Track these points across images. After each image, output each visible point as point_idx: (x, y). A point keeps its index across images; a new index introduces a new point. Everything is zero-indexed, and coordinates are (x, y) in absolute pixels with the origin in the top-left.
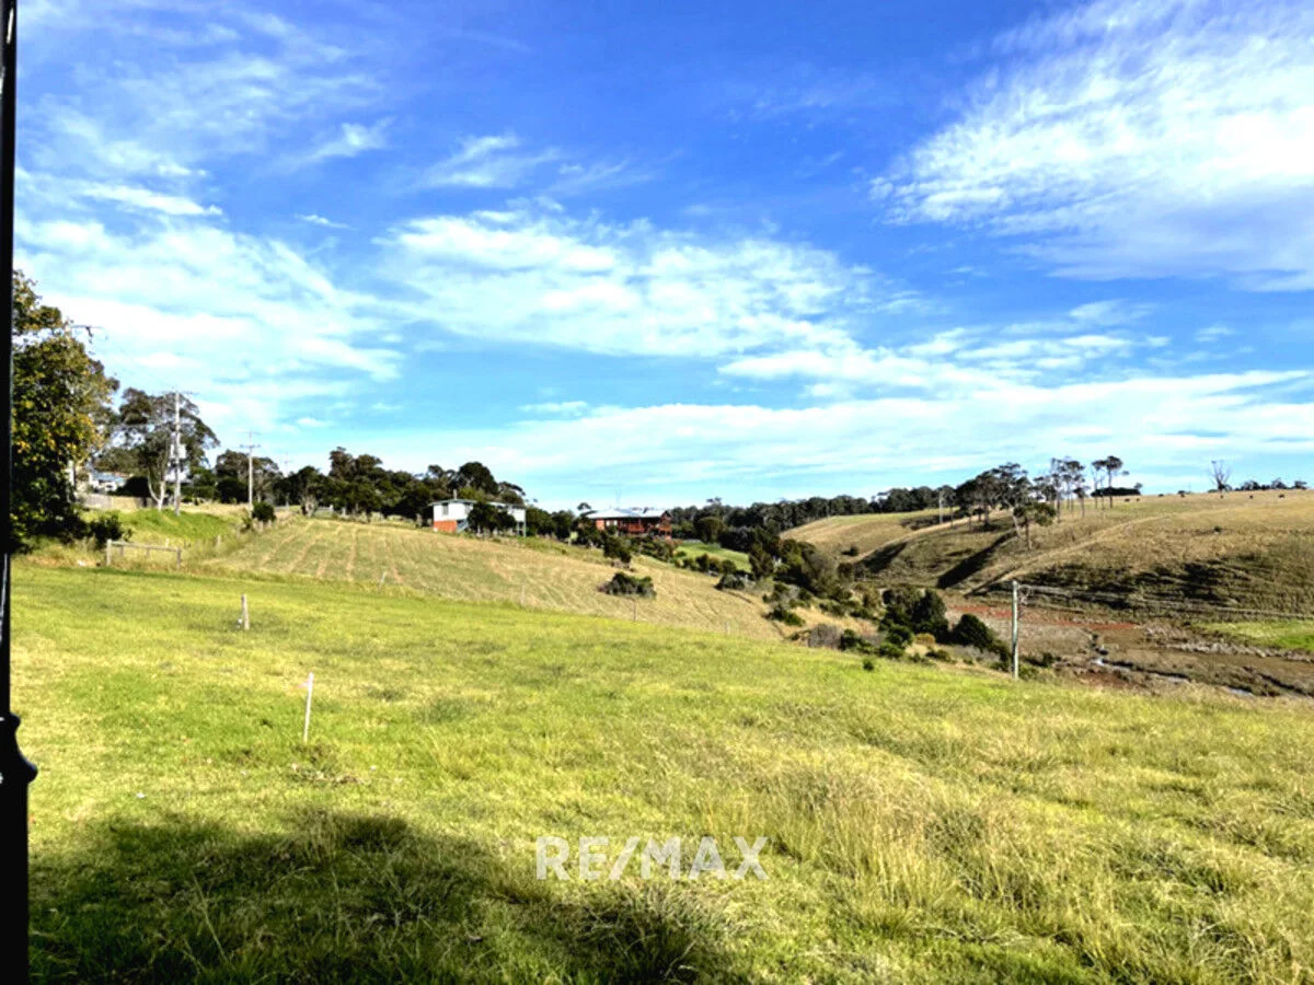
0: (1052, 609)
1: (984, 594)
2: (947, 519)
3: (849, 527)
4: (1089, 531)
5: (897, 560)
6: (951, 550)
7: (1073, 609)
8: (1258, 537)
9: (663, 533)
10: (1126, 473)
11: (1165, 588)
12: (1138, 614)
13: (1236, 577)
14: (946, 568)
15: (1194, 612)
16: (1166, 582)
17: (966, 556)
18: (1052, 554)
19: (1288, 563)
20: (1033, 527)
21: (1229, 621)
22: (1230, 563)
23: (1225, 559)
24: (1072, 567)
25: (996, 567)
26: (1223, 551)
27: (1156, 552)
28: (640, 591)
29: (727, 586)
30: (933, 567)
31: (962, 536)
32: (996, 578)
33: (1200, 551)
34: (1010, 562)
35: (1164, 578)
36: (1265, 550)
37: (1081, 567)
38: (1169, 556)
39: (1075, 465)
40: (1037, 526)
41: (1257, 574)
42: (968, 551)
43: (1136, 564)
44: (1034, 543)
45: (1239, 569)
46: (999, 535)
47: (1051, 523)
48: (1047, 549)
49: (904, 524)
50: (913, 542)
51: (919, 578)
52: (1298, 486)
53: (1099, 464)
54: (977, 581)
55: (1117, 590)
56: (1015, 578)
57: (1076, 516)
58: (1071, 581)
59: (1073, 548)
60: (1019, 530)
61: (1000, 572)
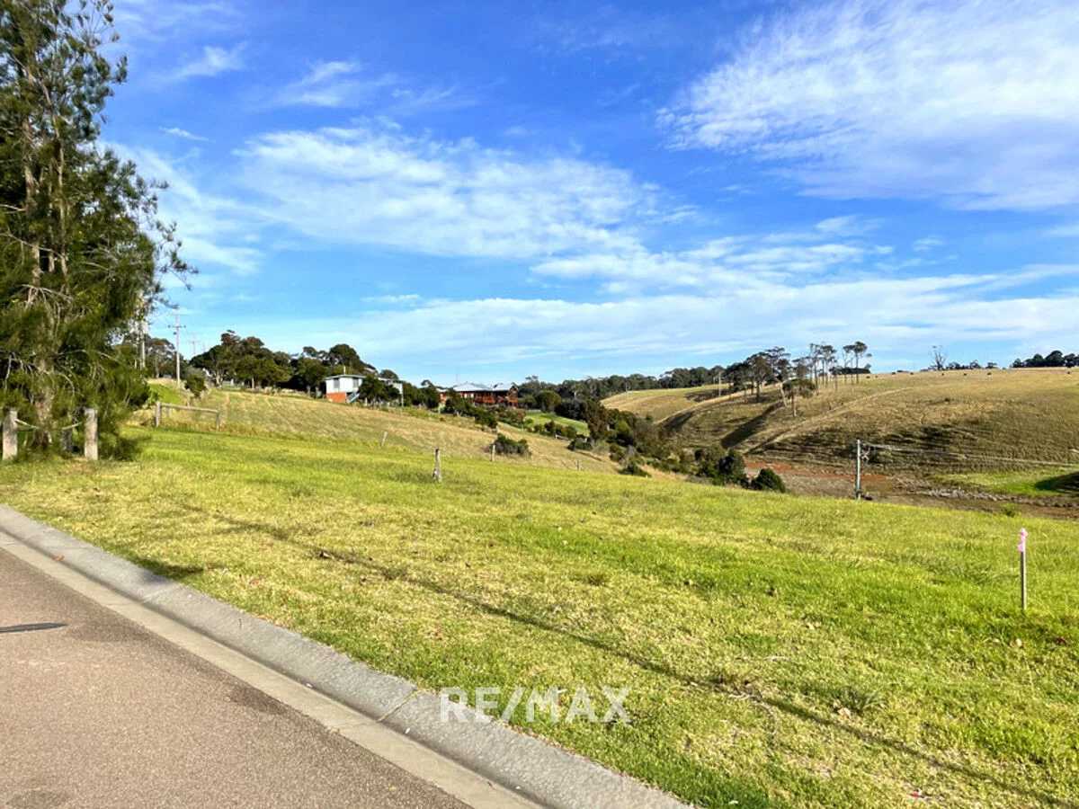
0: (817, 464)
1: (761, 453)
2: (724, 393)
3: (642, 400)
4: (842, 402)
5: (686, 426)
6: (730, 417)
7: (834, 464)
8: (980, 406)
9: (511, 404)
10: (869, 355)
11: (909, 447)
12: (887, 467)
13: (964, 437)
14: (726, 433)
15: (932, 465)
16: (909, 442)
17: (741, 423)
18: (814, 420)
19: (1005, 426)
20: (798, 398)
21: (961, 472)
22: (959, 426)
23: (955, 423)
24: (831, 430)
25: (768, 431)
26: (953, 417)
27: (899, 418)
28: (519, 452)
29: (578, 448)
30: (716, 432)
31: (738, 406)
32: (769, 440)
33: (935, 417)
34: (779, 427)
35: (907, 439)
36: (987, 416)
37: (839, 431)
38: (909, 421)
39: (828, 349)
40: (801, 397)
41: (981, 435)
42: (743, 419)
43: (883, 429)
44: (798, 412)
45: (967, 431)
46: (768, 405)
47: (811, 395)
48: (809, 416)
49: (689, 397)
50: (699, 411)
51: (704, 440)
52: (990, 366)
53: (848, 348)
54: (753, 442)
56: (786, 440)
57: (830, 390)
58: (831, 442)
59: (830, 415)
60: (786, 401)
61: (772, 435)
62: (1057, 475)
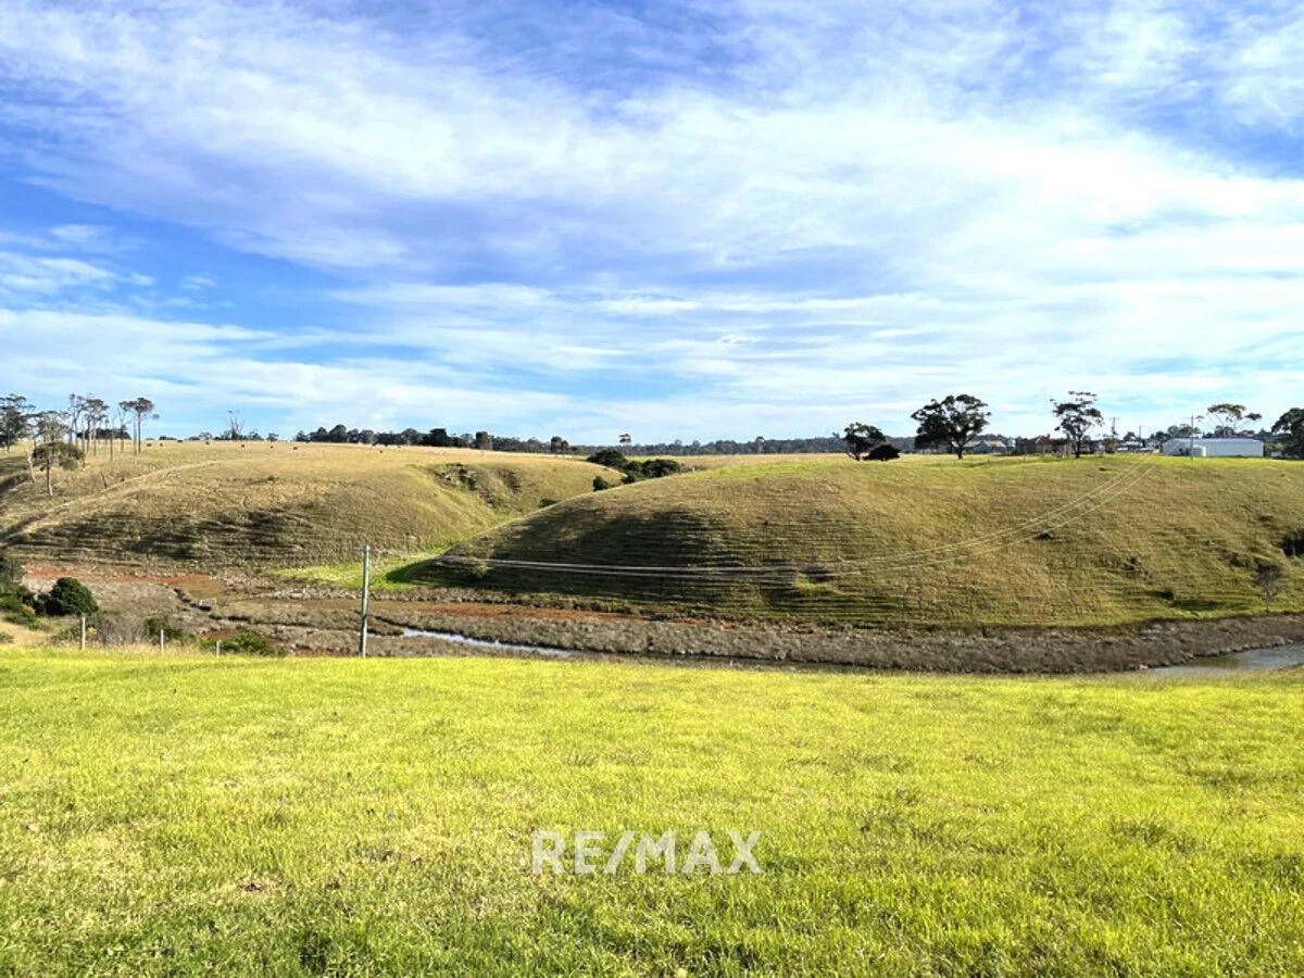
0: (100, 563)
4: (122, 476)
7: (127, 562)
8: (312, 486)
10: (156, 417)
11: (231, 537)
12: (204, 564)
13: (299, 525)
15: (262, 559)
16: (229, 530)
18: (84, 501)
19: (343, 511)
20: (56, 469)
21: (297, 566)
22: (291, 511)
23: (287, 507)
24: (117, 516)
26: (283, 500)
27: (213, 500)
33: (261, 500)
34: (25, 511)
35: (227, 527)
36: (322, 499)
37: (131, 516)
38: (227, 504)
39: (98, 403)
40: (61, 469)
41: (317, 520)
43: (194, 513)
44: (56, 489)
45: (301, 517)
47: (76, 467)
48: (73, 495)
52: (272, 438)
53: (127, 405)
55: (179, 539)
56: (44, 530)
57: (101, 460)
58: (118, 532)
59: (110, 495)
60: (35, 472)
61: (16, 522)
62: (402, 565)
